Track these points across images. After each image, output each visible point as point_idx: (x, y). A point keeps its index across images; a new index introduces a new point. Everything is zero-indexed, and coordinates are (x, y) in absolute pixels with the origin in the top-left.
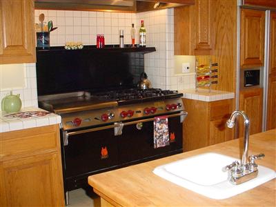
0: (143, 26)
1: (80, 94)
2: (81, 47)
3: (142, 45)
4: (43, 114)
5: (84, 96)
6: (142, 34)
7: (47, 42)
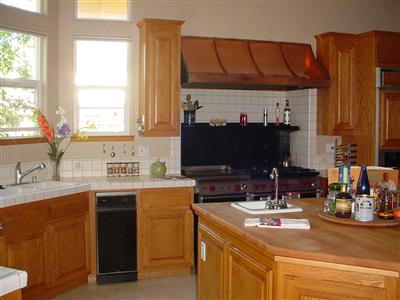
0: (287, 105)
1: (224, 167)
2: (224, 124)
3: (287, 123)
4: (182, 178)
5: (226, 170)
6: (287, 113)
7: (193, 119)
